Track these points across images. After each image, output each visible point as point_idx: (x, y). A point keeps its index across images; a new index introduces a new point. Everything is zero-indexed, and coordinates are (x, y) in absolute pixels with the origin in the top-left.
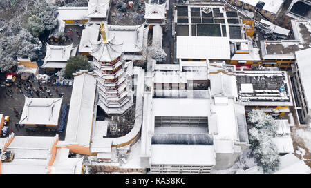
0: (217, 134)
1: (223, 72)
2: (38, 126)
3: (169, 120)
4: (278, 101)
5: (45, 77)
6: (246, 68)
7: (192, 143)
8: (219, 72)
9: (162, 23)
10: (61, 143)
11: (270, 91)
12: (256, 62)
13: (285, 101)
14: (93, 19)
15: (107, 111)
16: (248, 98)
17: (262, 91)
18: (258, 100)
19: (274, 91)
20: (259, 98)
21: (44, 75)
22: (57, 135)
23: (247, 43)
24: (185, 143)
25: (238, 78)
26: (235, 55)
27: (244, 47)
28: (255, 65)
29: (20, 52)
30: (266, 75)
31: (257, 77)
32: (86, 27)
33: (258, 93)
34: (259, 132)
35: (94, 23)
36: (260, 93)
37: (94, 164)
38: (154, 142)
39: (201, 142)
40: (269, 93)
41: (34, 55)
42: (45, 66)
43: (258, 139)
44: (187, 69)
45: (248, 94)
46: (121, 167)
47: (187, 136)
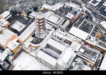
0: (62, 58)
1: (77, 42)
2: (16, 30)
3: (52, 47)
4: (90, 60)
5: (27, 19)
6: (89, 46)
7: (52, 56)
8: (76, 41)
9: (70, 20)
10: (17, 37)
11: (89, 55)
12: (93, 46)
13: (93, 61)
14: (51, 10)
15: (36, 35)
16: (80, 53)
17: (87, 54)
18: (83, 56)
19: (91, 56)
20: (84, 55)
21: (27, 18)
22: (17, 34)
23: (93, 38)
24: (50, 55)
25: (82, 46)
26: (87, 40)
27: (92, 39)
28: (93, 47)
29: (24, 9)
30: (92, 50)
31: (88, 49)
32: (48, 12)
33: (85, 54)
34: (75, 65)
35: (51, 11)
36: (86, 54)
37: (23, 48)
38: (41, 50)
39: (55, 57)
40: (89, 56)
41: (28, 12)
42: (29, 16)
43: (73, 66)
44: (67, 35)
45: (82, 52)
46: (30, 53)
47: (52, 54)
